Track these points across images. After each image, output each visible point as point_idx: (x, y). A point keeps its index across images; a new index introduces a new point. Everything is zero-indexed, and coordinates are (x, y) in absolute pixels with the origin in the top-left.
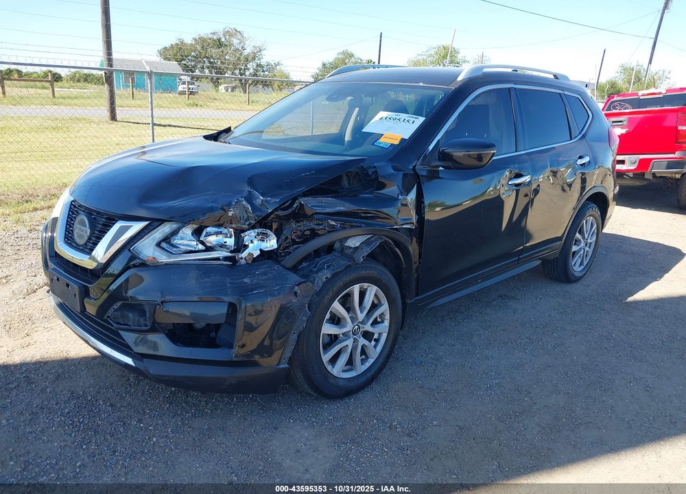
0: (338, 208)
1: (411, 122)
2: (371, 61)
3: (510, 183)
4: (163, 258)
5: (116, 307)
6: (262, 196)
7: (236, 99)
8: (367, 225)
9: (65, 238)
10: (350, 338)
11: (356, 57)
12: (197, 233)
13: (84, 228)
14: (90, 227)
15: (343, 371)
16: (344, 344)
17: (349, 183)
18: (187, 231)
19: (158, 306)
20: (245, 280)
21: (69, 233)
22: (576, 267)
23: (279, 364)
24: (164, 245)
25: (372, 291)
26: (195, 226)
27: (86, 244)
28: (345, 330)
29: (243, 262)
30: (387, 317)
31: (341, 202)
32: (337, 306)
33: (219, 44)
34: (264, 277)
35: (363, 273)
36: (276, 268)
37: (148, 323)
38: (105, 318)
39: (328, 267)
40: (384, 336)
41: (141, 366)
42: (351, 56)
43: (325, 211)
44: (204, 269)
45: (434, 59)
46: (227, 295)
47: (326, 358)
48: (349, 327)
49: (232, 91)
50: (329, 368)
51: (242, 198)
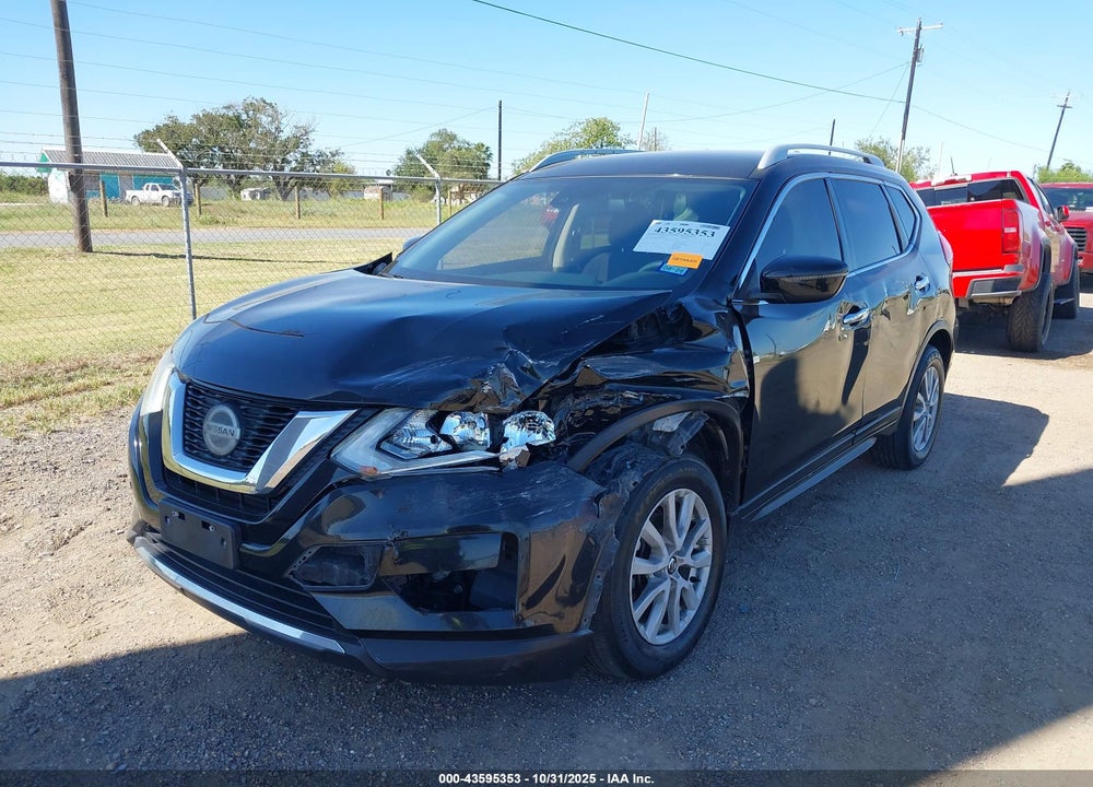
0: (642, 371)
1: (709, 234)
2: (483, 145)
3: (845, 321)
4: (386, 468)
5: (307, 556)
6: (531, 358)
7: (276, 209)
8: (685, 396)
9: (184, 445)
10: (666, 579)
11: (460, 139)
12: (436, 423)
13: (228, 428)
14: (241, 425)
15: (658, 634)
16: (660, 588)
17: (640, 331)
18: (419, 421)
19: (388, 548)
20: (523, 495)
21: (192, 437)
22: (918, 443)
23: (577, 630)
24: (385, 446)
25: (691, 499)
26: (432, 413)
27: (231, 453)
28: (660, 566)
29: (513, 465)
30: (710, 541)
31: (647, 362)
32: (649, 528)
33: (238, 123)
34: (549, 489)
35: (681, 472)
36: (564, 473)
37: (368, 578)
38: (287, 575)
39: (633, 465)
40: (707, 570)
41: (356, 651)
42: (453, 137)
43: (622, 377)
44: (457, 479)
45: (582, 140)
46: (499, 521)
47: (637, 613)
48: (666, 561)
49: (263, 197)
50: (641, 628)
51: (501, 363)
